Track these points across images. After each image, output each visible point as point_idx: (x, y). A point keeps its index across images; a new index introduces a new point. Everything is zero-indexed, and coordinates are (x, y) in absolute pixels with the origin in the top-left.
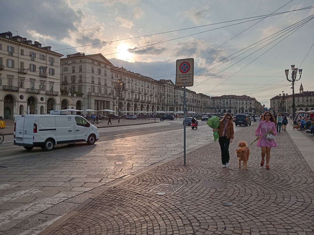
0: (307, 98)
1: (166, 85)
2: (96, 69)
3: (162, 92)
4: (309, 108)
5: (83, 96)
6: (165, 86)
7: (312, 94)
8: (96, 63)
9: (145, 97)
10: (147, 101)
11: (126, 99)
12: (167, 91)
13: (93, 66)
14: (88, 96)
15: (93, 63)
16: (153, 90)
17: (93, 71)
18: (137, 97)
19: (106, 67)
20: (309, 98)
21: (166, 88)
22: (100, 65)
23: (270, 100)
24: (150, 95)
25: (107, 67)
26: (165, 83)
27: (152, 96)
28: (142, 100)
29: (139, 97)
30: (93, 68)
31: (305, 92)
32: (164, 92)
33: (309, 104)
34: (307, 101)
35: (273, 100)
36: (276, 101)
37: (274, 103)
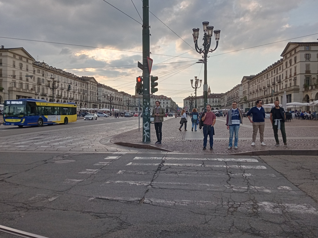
0: (213, 99)
1: (89, 82)
2: (17, 63)
3: (85, 89)
4: (214, 108)
5: (3, 90)
6: (88, 84)
7: (217, 96)
8: (17, 57)
9: (68, 93)
10: (70, 97)
11: (48, 95)
12: (90, 88)
13: (15, 60)
14: (9, 91)
15: (14, 57)
16: (75, 86)
17: (14, 66)
18: (60, 93)
19: (27, 61)
20: (215, 99)
21: (89, 85)
22: (21, 59)
23: (184, 100)
24: (73, 92)
25: (29, 61)
26: (88, 80)
27: (75, 92)
28: (65, 97)
29: (62, 94)
30: (14, 62)
31: (212, 94)
32: (86, 89)
33: (215, 105)
34: (213, 102)
35: (186, 101)
36: (188, 101)
37: (187, 103)
